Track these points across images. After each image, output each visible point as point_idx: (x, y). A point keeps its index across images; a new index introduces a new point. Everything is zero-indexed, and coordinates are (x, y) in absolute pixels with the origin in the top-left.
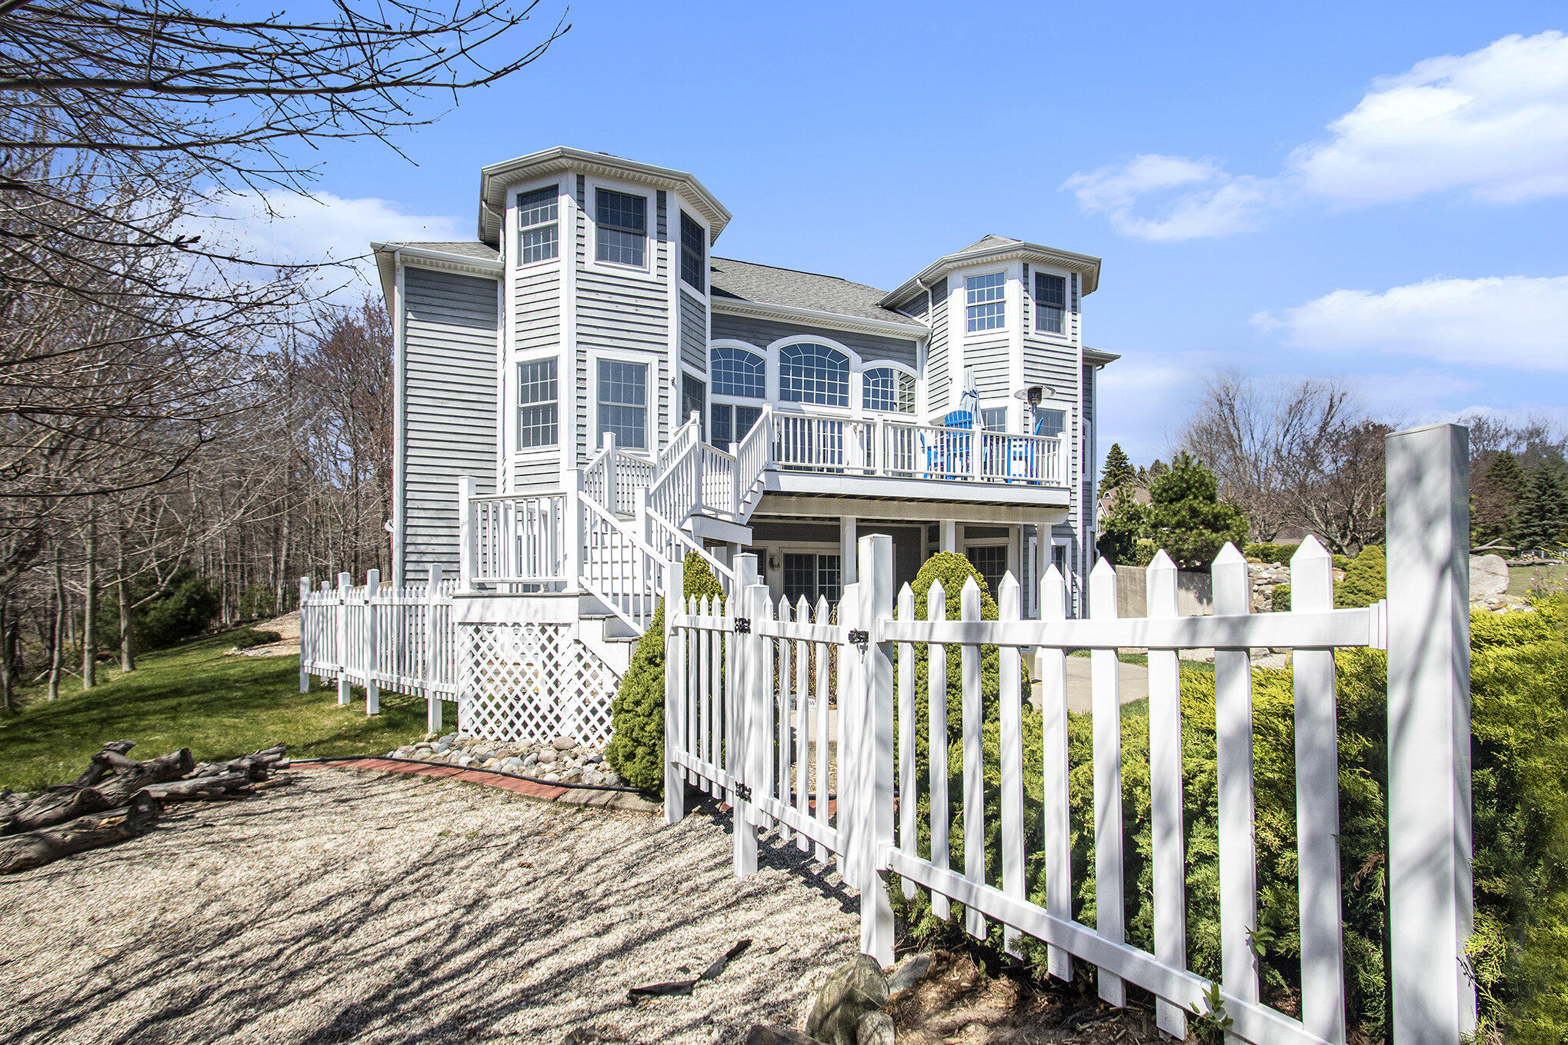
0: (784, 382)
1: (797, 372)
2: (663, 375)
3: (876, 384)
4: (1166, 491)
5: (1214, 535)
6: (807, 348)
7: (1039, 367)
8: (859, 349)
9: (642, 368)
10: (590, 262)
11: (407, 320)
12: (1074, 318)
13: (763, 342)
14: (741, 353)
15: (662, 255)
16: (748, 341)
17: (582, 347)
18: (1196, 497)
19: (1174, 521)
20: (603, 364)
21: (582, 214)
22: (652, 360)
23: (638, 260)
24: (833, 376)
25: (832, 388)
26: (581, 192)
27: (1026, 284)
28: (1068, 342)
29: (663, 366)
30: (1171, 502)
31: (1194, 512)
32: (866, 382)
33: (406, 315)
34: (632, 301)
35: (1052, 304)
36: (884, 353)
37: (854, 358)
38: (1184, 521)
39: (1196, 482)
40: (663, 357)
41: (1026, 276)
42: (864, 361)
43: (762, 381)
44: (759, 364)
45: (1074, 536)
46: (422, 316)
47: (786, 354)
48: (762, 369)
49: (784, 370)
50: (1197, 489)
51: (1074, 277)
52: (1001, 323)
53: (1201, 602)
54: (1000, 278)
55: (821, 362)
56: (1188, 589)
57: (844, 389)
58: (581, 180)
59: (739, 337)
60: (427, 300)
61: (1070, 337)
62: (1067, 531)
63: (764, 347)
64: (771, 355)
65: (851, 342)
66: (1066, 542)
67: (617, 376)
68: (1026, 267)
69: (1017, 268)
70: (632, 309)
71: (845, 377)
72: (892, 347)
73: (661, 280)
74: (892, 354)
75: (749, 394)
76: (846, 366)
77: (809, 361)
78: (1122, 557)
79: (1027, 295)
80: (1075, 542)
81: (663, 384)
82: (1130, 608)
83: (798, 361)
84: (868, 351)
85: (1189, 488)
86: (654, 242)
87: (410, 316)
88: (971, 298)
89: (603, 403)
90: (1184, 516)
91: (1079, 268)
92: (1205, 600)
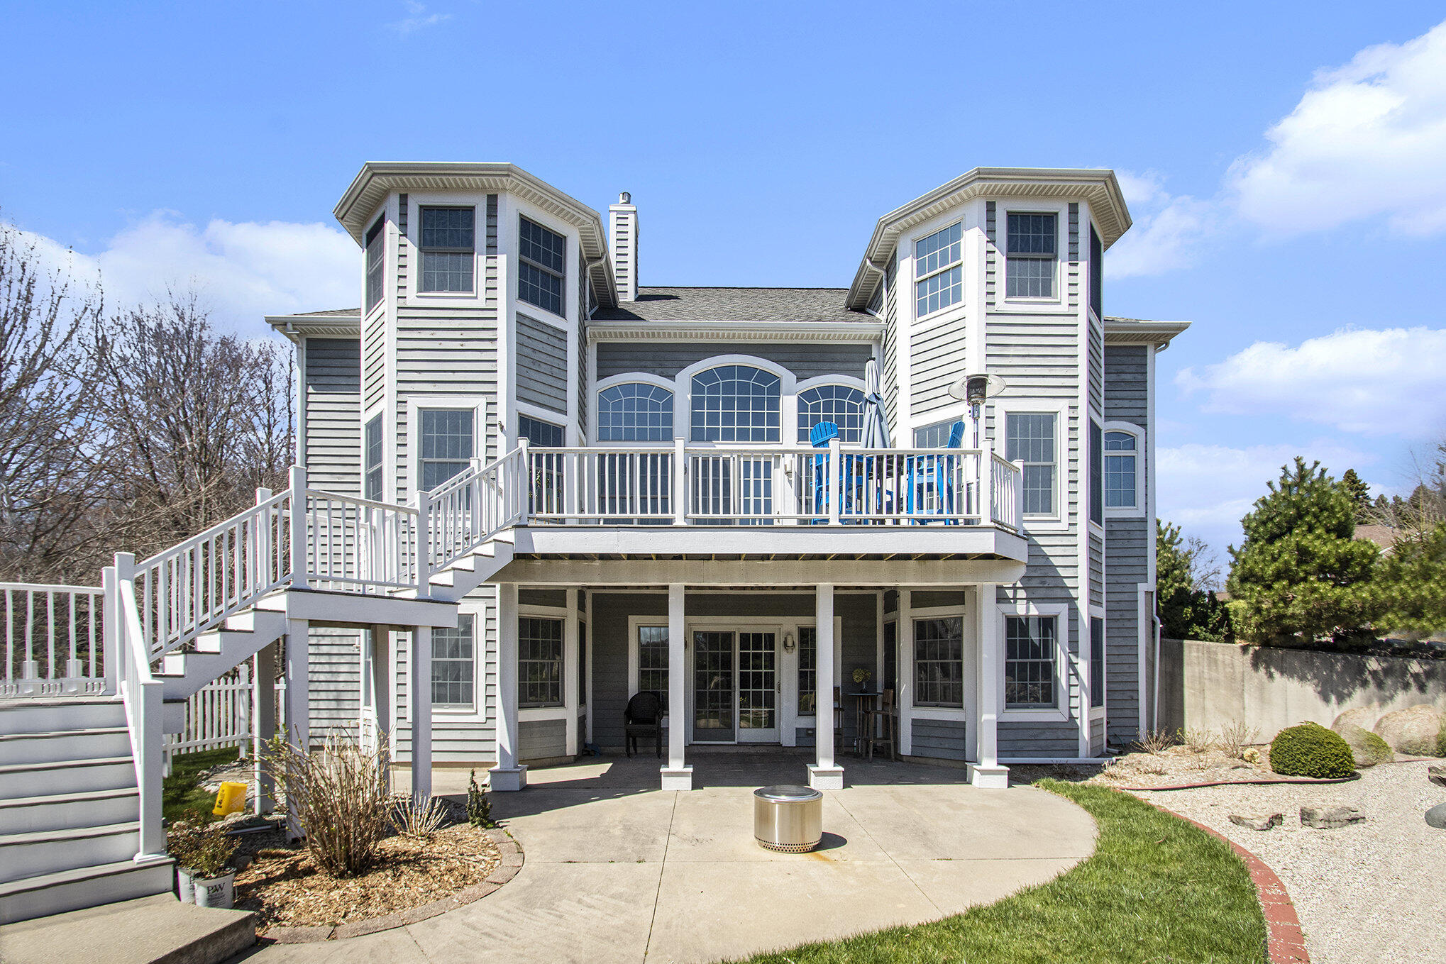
0: (696, 419)
1: (713, 404)
2: (491, 420)
3: (816, 408)
4: (1264, 523)
5: (1338, 591)
6: (726, 371)
7: (1011, 351)
8: (793, 365)
9: (468, 414)
10: (412, 297)
11: (308, 394)
12: (1073, 269)
13: (671, 372)
14: (645, 388)
15: (491, 273)
16: (654, 373)
17: (403, 397)
18: (1311, 530)
19: (1270, 571)
20: (425, 414)
21: (404, 240)
22: (478, 403)
23: (466, 284)
24: (758, 404)
25: (758, 419)
26: (403, 215)
27: (991, 231)
28: (1064, 308)
29: (491, 409)
30: (1271, 541)
31: (1304, 555)
32: (802, 407)
33: (307, 389)
34: (457, 335)
35: (1036, 255)
36: (828, 366)
37: (786, 376)
38: (1288, 570)
39: (1313, 504)
40: (491, 398)
41: (991, 220)
42: (799, 379)
43: (669, 420)
44: (666, 398)
45: (1071, 601)
46: (323, 388)
47: (699, 383)
48: (669, 405)
49: (696, 403)
50: (1315, 516)
51: (1073, 209)
52: (957, 296)
53: (1326, 699)
54: (954, 232)
55: (743, 388)
56: (1303, 678)
57: (774, 419)
58: (404, 200)
59: (643, 369)
60: (326, 371)
61: (1065, 300)
62: (1059, 593)
63: (672, 378)
64: (681, 387)
65: (782, 357)
66: (1061, 610)
67: (441, 428)
68: (991, 207)
69: (977, 210)
70: (456, 345)
71: (774, 404)
72: (838, 356)
73: (491, 304)
74: (837, 366)
75: (655, 438)
76: (776, 389)
77: (729, 388)
78: (1197, 629)
79: (991, 247)
80: (1074, 611)
81: (491, 431)
82: (1209, 704)
83: (714, 390)
84: (806, 365)
85: (1300, 516)
86: (482, 258)
87: (311, 390)
88: (920, 271)
89: (426, 460)
90: (1286, 562)
91: (1083, 195)
92: (1333, 698)
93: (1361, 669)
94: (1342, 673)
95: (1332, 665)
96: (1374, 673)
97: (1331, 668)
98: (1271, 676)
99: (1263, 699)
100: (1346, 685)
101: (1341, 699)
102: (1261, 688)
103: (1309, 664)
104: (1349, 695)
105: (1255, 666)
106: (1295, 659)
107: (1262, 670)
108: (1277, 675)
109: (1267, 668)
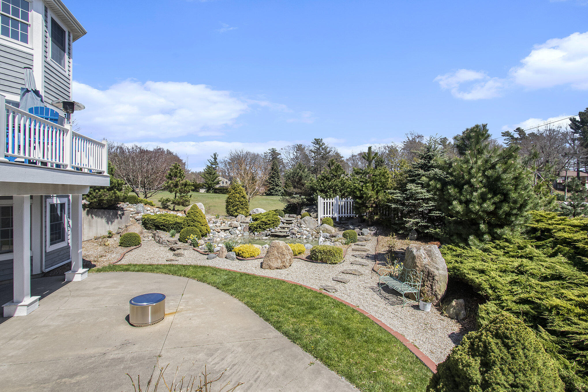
12: (69, 60)
28: (67, 75)
35: (59, 45)
53: (108, 223)
56: (102, 218)
61: (67, 72)
91: (73, 31)
92: (110, 223)
93: (117, 214)
94: (112, 215)
95: (110, 213)
96: (120, 215)
97: (110, 215)
98: (92, 217)
99: (90, 225)
100: (113, 219)
101: (112, 222)
102: (90, 222)
103: (104, 213)
104: (114, 221)
105: (88, 214)
106: (100, 212)
107: (90, 216)
108: (94, 217)
109: (91, 215)
